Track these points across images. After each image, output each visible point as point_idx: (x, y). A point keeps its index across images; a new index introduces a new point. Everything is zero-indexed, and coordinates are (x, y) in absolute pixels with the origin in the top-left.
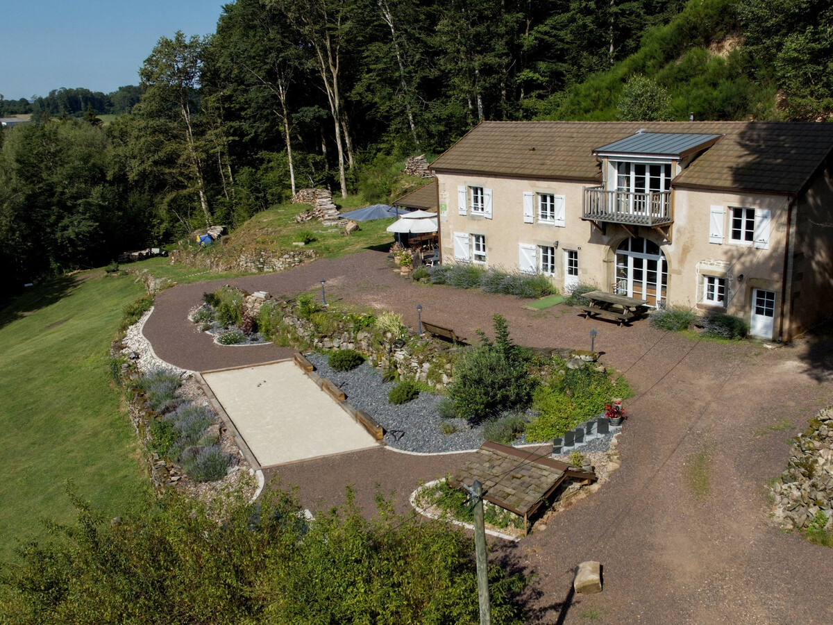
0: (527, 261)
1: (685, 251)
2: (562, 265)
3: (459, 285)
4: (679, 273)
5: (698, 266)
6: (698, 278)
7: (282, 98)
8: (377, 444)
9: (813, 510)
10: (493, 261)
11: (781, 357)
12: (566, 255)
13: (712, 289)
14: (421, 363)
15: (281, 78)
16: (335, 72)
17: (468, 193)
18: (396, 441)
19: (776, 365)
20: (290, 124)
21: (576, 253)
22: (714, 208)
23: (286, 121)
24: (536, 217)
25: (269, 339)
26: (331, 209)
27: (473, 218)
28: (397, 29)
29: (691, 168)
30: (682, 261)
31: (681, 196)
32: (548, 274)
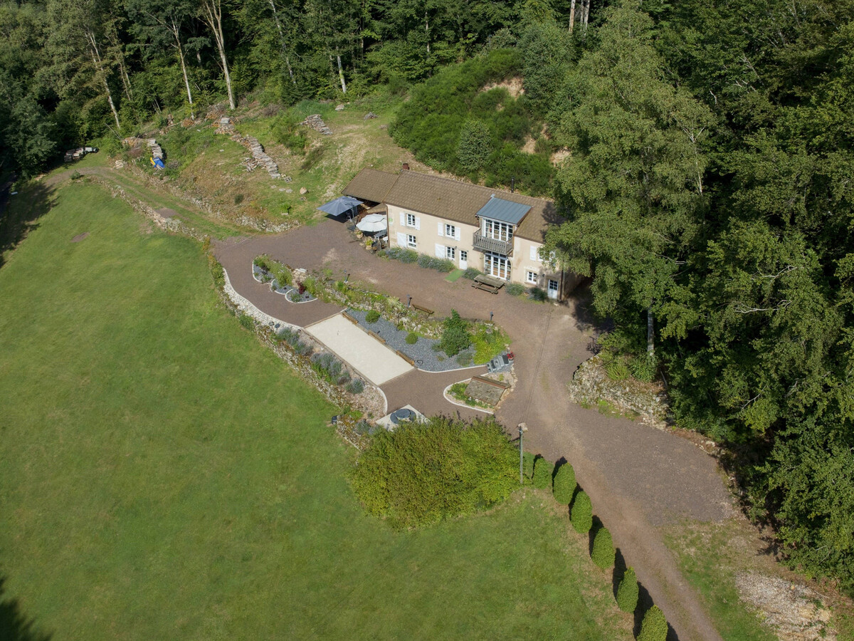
0: (440, 253)
1: (519, 261)
2: (458, 256)
3: (404, 261)
4: (516, 269)
5: (525, 267)
6: (525, 272)
7: (176, 34)
8: (413, 367)
9: (583, 397)
10: (420, 249)
11: (562, 313)
12: (460, 253)
13: (531, 276)
14: (417, 325)
15: (174, 20)
16: (219, 19)
17: (406, 216)
18: (421, 366)
19: (561, 318)
20: (183, 52)
21: (466, 253)
22: (532, 247)
23: (180, 50)
24: (444, 235)
25: (315, 297)
26: (269, 161)
27: (409, 228)
28: (277, 8)
29: (521, 226)
30: (518, 264)
31: (517, 240)
32: (451, 258)
